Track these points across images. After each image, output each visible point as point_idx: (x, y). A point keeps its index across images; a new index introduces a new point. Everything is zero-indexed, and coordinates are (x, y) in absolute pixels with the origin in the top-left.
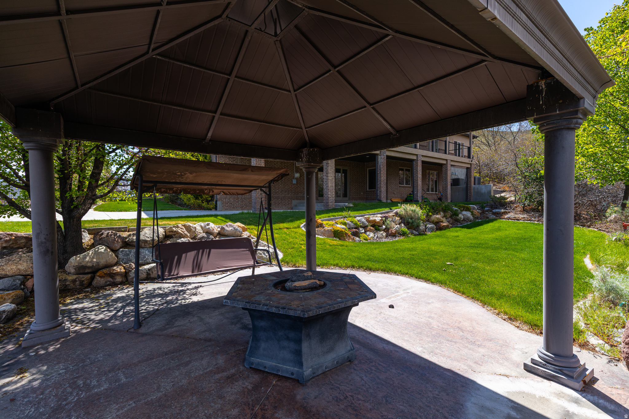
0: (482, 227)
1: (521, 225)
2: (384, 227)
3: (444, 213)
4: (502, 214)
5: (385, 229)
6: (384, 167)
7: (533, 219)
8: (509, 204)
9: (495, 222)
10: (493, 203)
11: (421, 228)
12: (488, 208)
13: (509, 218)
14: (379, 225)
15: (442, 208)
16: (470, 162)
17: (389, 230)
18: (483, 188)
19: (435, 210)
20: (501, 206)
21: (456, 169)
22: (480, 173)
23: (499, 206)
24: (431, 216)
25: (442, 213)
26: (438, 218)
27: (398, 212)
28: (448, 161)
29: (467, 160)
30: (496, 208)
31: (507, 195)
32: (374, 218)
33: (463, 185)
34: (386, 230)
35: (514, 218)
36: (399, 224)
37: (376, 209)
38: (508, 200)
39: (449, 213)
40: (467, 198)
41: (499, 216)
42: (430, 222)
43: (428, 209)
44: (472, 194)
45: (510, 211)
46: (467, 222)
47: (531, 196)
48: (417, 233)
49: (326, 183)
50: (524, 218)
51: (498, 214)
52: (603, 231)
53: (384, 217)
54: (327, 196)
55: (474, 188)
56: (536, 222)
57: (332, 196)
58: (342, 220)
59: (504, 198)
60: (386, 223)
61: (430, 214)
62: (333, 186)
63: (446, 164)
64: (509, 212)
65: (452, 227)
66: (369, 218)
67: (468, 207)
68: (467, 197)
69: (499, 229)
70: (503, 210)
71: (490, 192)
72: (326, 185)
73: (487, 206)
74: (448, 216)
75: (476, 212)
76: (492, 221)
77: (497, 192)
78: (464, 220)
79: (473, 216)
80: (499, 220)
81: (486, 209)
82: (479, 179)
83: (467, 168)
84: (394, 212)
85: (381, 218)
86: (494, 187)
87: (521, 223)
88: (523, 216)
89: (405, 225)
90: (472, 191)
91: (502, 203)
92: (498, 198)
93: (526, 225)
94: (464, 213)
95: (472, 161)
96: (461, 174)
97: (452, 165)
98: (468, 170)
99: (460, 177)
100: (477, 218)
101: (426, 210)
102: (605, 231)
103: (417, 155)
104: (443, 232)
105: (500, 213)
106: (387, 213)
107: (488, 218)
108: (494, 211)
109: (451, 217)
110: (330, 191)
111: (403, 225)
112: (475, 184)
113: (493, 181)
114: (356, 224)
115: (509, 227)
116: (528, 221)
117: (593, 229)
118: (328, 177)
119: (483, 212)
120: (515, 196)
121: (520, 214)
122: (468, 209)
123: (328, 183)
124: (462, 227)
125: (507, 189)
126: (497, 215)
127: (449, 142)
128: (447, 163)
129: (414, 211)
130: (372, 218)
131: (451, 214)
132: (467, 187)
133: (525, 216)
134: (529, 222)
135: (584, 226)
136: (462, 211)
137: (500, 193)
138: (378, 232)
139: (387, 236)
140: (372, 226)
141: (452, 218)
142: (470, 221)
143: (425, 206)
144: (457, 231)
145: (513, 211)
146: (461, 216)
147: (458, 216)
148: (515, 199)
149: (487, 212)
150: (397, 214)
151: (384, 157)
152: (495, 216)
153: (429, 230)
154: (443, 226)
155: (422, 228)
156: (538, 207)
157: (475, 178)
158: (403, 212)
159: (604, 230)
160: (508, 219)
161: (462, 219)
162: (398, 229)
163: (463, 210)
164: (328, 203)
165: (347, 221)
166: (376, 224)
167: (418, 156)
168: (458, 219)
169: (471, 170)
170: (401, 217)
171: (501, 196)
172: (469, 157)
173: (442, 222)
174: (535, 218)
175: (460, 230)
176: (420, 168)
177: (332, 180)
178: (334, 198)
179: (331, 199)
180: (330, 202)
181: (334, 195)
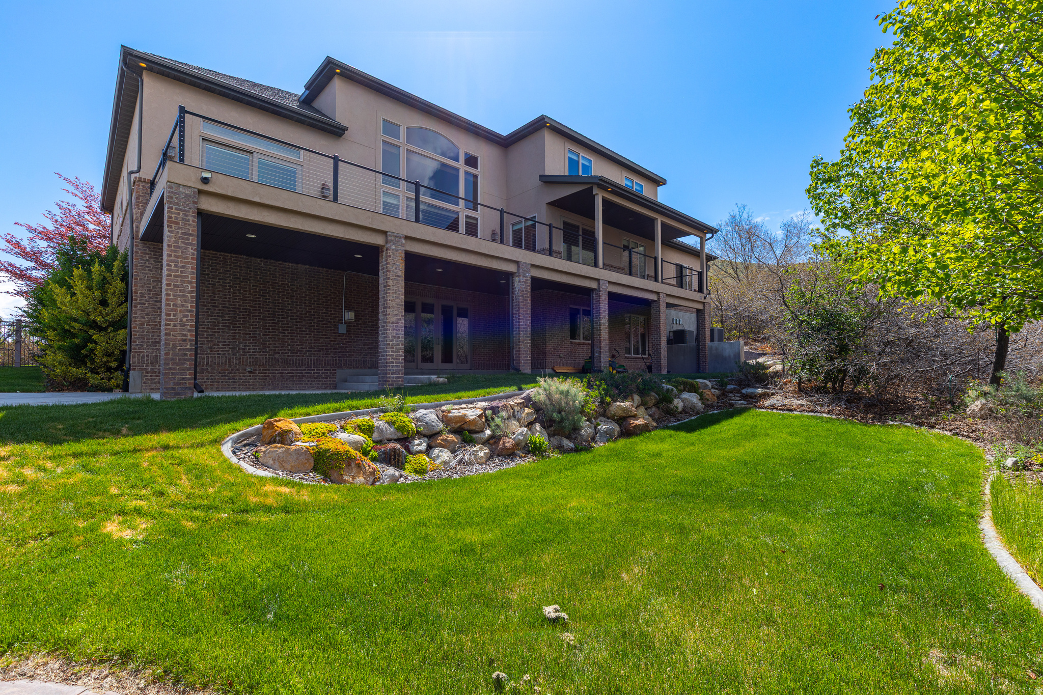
0: (717, 428)
1: (796, 422)
2: (488, 432)
3: (641, 397)
4: (760, 397)
5: (492, 437)
6: (527, 300)
7: (819, 408)
8: (772, 377)
9: (745, 415)
10: (743, 377)
11: (583, 432)
12: (732, 386)
13: (773, 407)
14: (472, 428)
15: (638, 387)
16: (703, 300)
17: (500, 439)
18: (726, 348)
19: (621, 390)
20: (757, 381)
21: (681, 314)
22: (722, 322)
23: (753, 381)
24: (609, 404)
25: (637, 398)
26: (625, 410)
27: (532, 395)
28: (661, 295)
29: (697, 296)
30: (749, 386)
31: (768, 361)
32: (463, 412)
33: (691, 343)
34: (492, 441)
35: (782, 405)
36: (530, 425)
37: (484, 388)
38: (771, 370)
39: (653, 397)
40: (699, 367)
41: (753, 401)
42: (608, 418)
43: (604, 389)
44: (708, 359)
45: (774, 391)
46: (691, 415)
47: (812, 362)
48: (572, 445)
49: (384, 330)
50: (802, 405)
51: (751, 398)
52: (963, 435)
53: (492, 408)
54: (385, 359)
55: (711, 348)
56: (825, 415)
57: (397, 359)
58: (367, 418)
59: (763, 367)
60: (492, 425)
61: (608, 399)
62: (399, 337)
63: (657, 302)
64: (773, 394)
65: (657, 428)
66: (449, 412)
67: (693, 384)
68: (699, 364)
69: (752, 434)
70: (760, 391)
71: (738, 355)
72: (382, 334)
73: (730, 383)
74: (651, 403)
75: (709, 393)
76: (739, 412)
77: (750, 355)
78: (684, 411)
79: (703, 403)
80: (753, 411)
81: (730, 387)
82: (721, 332)
83: (698, 311)
84: (523, 396)
85: (482, 412)
86: (747, 347)
87: (796, 417)
88: (799, 402)
89: (543, 426)
90: (708, 353)
91: (760, 376)
92: (752, 366)
93: (806, 421)
94: (686, 395)
95: (705, 298)
96: (688, 322)
97: (669, 305)
98: (700, 313)
99: (687, 328)
100: (712, 406)
101: (599, 390)
102: (968, 437)
103: (598, 280)
104: (634, 439)
105: (756, 396)
106: (508, 397)
107: (732, 405)
108: (744, 391)
109: (656, 405)
110: (393, 348)
111: (538, 427)
112: (712, 340)
113: (745, 337)
114: (402, 428)
115: (773, 426)
116: (809, 412)
117: (941, 432)
118: (386, 315)
119: (724, 394)
120: (783, 361)
121: (793, 397)
122: (693, 389)
123: (387, 330)
124: (677, 428)
125: (769, 350)
126: (751, 400)
127: (662, 260)
128: (659, 299)
129: (566, 394)
130: (455, 412)
131: (656, 398)
132: (698, 345)
133: (804, 402)
134: (812, 414)
135: (920, 424)
136: (681, 391)
137: (756, 359)
138: (468, 447)
139: (490, 458)
140: (450, 432)
141: (658, 408)
142: (697, 414)
143: (598, 383)
144: (662, 440)
145: (780, 391)
146: (678, 404)
147: (671, 402)
148: (784, 368)
149: (731, 395)
150: (528, 401)
151: (527, 280)
152: (745, 403)
153: (601, 436)
154: (634, 427)
155: (586, 431)
156: (826, 384)
157: (712, 331)
158: (542, 397)
159: (966, 434)
160: (771, 409)
161: (680, 410)
162: (521, 438)
163: (684, 390)
164: (386, 374)
165: (379, 422)
166: (465, 426)
167: (601, 281)
168: (672, 410)
169: (704, 314)
170: (538, 408)
171: (758, 363)
172: (700, 290)
173: (635, 417)
174: (822, 406)
175: (671, 436)
176: (604, 306)
177: (398, 323)
178: (402, 363)
179: (393, 366)
180: (392, 374)
181: (401, 356)
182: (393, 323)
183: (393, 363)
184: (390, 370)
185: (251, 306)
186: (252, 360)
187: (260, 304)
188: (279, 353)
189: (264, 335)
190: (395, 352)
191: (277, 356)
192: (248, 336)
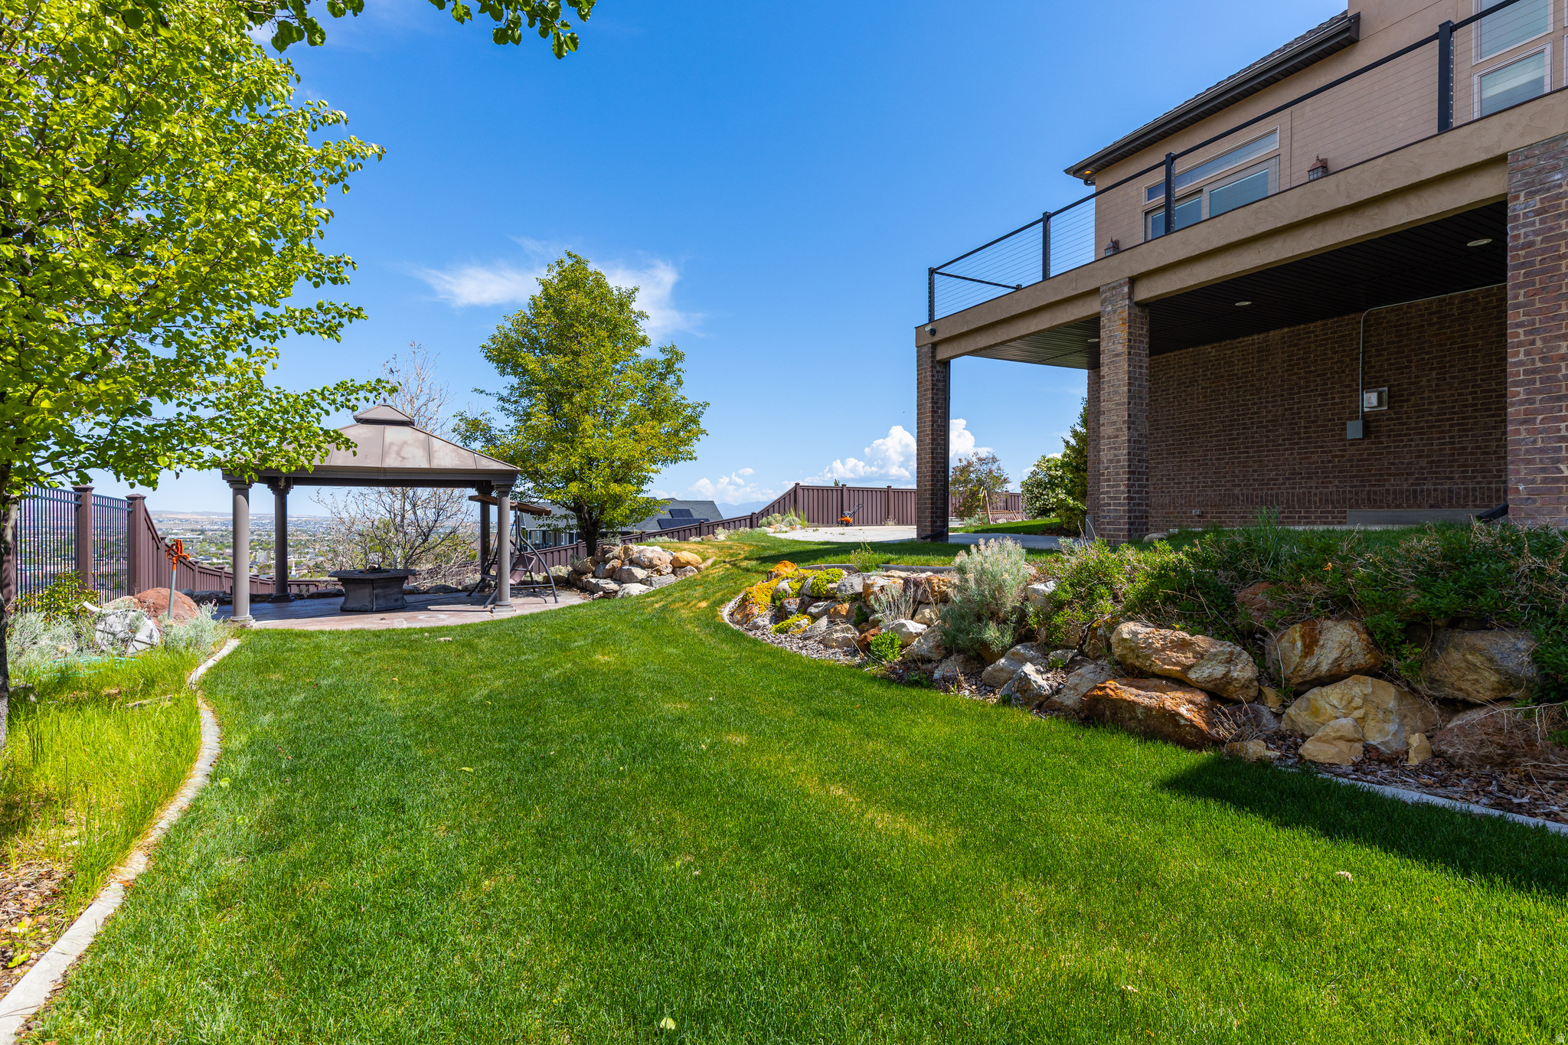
53: (907, 582)
177: (1117, 437)
178: (1124, 505)
179: (1109, 511)
180: (1108, 523)
181: (1123, 493)
182: (1109, 438)
183: (1109, 505)
184: (1105, 517)
185: (1199, 420)
186: (1201, 499)
187: (1211, 414)
188: (1239, 485)
189: (1218, 459)
190: (1113, 486)
191: (1236, 491)
192: (1196, 464)
